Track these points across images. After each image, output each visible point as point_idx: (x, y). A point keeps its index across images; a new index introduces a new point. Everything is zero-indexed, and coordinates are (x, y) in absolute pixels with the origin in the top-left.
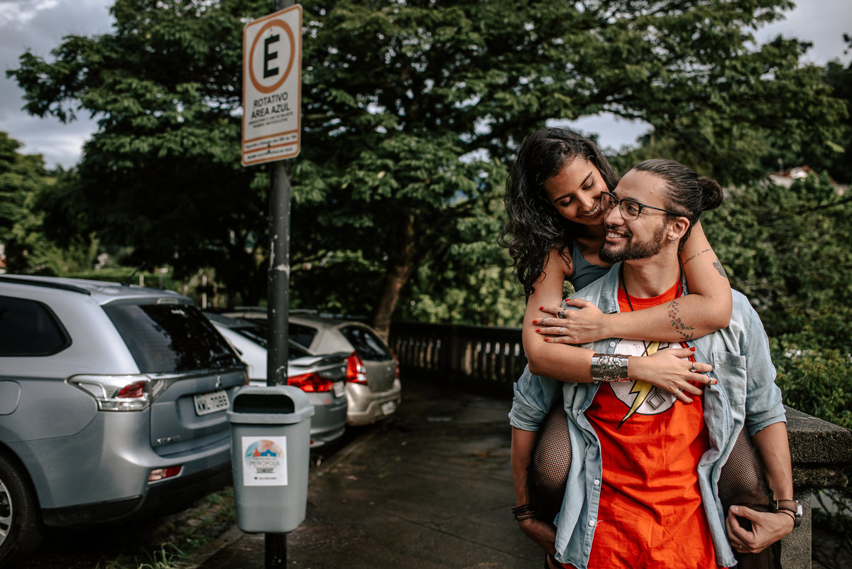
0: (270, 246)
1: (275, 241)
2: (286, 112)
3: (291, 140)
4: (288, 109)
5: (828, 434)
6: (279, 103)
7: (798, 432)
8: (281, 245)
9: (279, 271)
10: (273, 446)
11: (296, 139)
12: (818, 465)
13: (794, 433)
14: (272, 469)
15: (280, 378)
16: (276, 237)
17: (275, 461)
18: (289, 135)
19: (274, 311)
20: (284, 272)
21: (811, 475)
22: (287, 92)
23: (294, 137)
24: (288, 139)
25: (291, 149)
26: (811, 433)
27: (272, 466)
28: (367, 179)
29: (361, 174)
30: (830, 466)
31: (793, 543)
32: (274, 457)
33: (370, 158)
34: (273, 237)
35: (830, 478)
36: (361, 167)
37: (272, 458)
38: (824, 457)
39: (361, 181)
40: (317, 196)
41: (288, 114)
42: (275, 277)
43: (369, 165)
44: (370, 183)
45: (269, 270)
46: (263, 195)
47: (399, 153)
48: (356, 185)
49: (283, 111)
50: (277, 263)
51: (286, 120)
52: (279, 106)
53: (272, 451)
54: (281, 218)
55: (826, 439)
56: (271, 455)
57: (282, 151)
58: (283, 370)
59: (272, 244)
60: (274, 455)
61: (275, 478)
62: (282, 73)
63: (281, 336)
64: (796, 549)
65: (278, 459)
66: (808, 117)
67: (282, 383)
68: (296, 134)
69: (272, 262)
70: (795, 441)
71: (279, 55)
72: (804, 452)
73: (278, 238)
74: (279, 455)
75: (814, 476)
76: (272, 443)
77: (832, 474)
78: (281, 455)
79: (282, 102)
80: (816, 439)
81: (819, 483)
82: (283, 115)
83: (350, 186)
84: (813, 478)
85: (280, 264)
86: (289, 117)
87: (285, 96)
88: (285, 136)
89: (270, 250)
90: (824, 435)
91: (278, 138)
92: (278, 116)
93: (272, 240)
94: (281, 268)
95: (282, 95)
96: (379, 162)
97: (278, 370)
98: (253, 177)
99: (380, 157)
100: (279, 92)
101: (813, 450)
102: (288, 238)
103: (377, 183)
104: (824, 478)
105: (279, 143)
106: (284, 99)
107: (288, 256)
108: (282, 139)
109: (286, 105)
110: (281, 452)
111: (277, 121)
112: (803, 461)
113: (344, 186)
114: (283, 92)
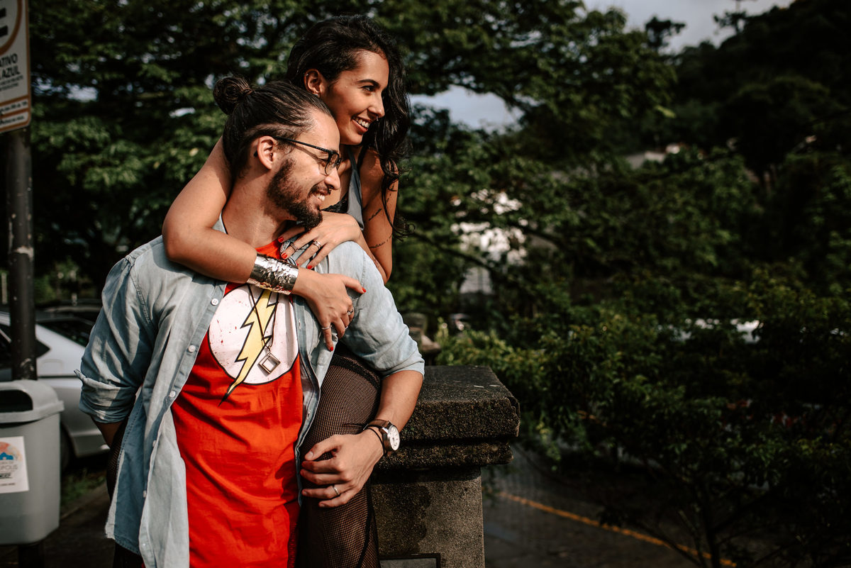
0: (8, 226)
1: (13, 221)
2: (16, 76)
3: (23, 107)
4: (18, 73)
5: (485, 404)
6: (9, 66)
7: (452, 403)
8: (21, 224)
9: (19, 254)
10: (8, 448)
11: (26, 106)
12: (477, 441)
13: (446, 405)
14: (9, 474)
15: (26, 372)
16: (14, 216)
17: (12, 465)
18: (20, 102)
19: (15, 298)
20: (26, 255)
21: (472, 451)
22: (17, 53)
23: (25, 103)
24: (19, 106)
25: (22, 118)
26: (465, 404)
27: (9, 471)
28: (180, 157)
29: (174, 152)
30: (490, 440)
31: (462, 530)
32: (11, 461)
33: (186, 135)
34: (11, 216)
35: (493, 454)
36: (176, 145)
37: (8, 461)
38: (482, 431)
39: (174, 160)
40: (129, 177)
41: (18, 79)
42: (15, 260)
43: (184, 143)
44: (183, 161)
45: (9, 252)
46: (72, 178)
47: (216, 129)
48: (169, 164)
49: (13, 75)
50: (16, 245)
51: (16, 85)
52: (9, 69)
53: (8, 454)
54: (19, 195)
55: (483, 410)
56: (7, 459)
57: (14, 120)
58: (28, 363)
59: (11, 224)
60: (10, 458)
61: (13, 484)
62: (10, 32)
63: (25, 326)
64: (466, 536)
65: (15, 462)
66: (637, 82)
67: (28, 376)
68: (26, 100)
69: (11, 245)
70: (447, 413)
71: (8, 12)
72: (458, 426)
73: (16, 218)
74: (17, 458)
75: (475, 453)
76: (7, 445)
77: (495, 449)
78: (19, 458)
79: (12, 65)
80: (471, 410)
81: (480, 461)
82: (13, 80)
83: (163, 166)
84: (473, 456)
85: (20, 246)
86: (20, 82)
87: (14, 58)
88: (16, 104)
89: (8, 231)
90: (481, 405)
91: (9, 106)
92: (9, 81)
93: (9, 219)
94: (22, 250)
95: (12, 57)
96: (194, 139)
97: (23, 364)
98: (60, 159)
99: (197, 133)
100: (8, 54)
101: (469, 423)
102: (29, 217)
103: (190, 161)
104: (486, 454)
105: (12, 110)
106: (14, 62)
107: (30, 237)
108: (14, 107)
109: (16, 68)
110: (19, 455)
111: (8, 87)
112: (457, 436)
113: (157, 165)
114: (12, 54)
